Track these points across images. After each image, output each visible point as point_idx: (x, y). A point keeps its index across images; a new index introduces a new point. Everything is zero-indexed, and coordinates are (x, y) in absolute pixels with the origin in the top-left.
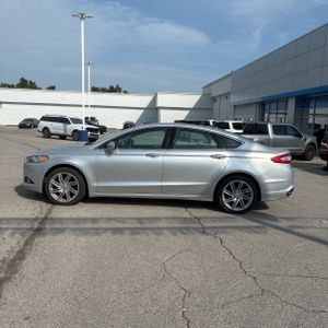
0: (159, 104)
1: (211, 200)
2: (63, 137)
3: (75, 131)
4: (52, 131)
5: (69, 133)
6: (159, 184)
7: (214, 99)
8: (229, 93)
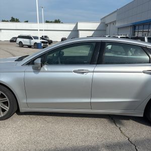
0: (79, 28)
1: (142, 116)
2: (30, 47)
3: (35, 43)
4: (24, 43)
5: (32, 44)
6: (88, 100)
7: (107, 25)
8: (115, 21)
